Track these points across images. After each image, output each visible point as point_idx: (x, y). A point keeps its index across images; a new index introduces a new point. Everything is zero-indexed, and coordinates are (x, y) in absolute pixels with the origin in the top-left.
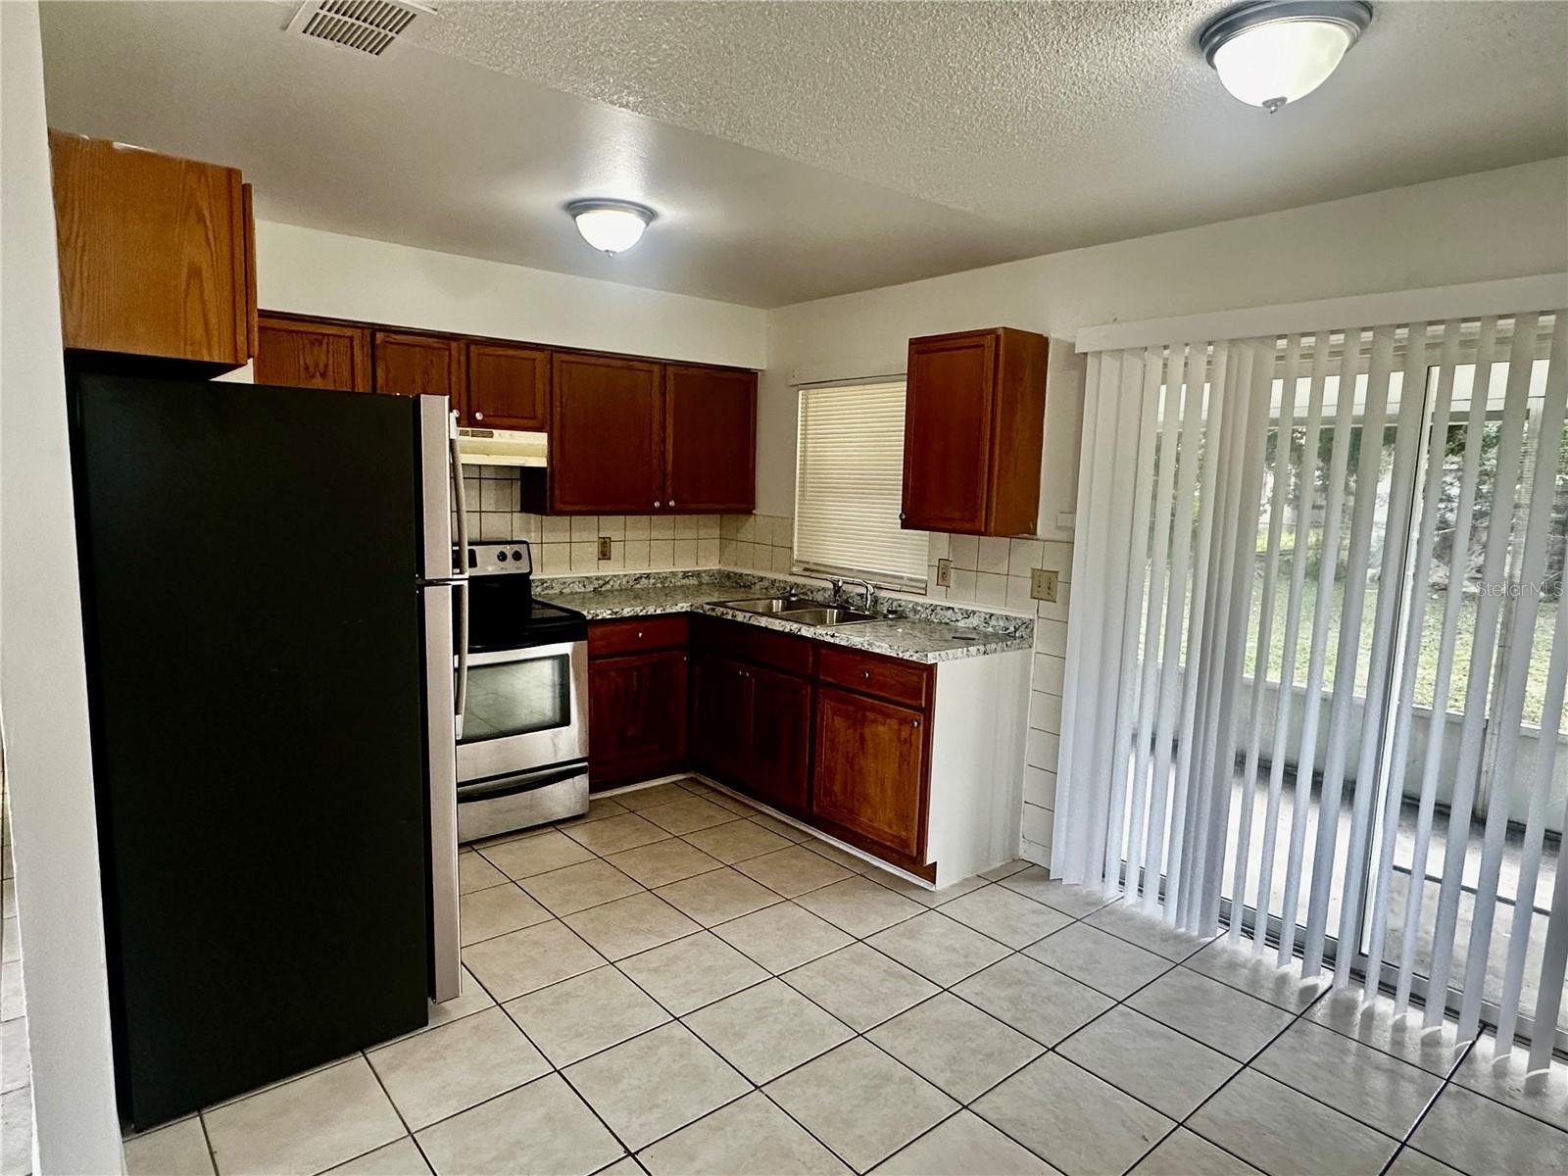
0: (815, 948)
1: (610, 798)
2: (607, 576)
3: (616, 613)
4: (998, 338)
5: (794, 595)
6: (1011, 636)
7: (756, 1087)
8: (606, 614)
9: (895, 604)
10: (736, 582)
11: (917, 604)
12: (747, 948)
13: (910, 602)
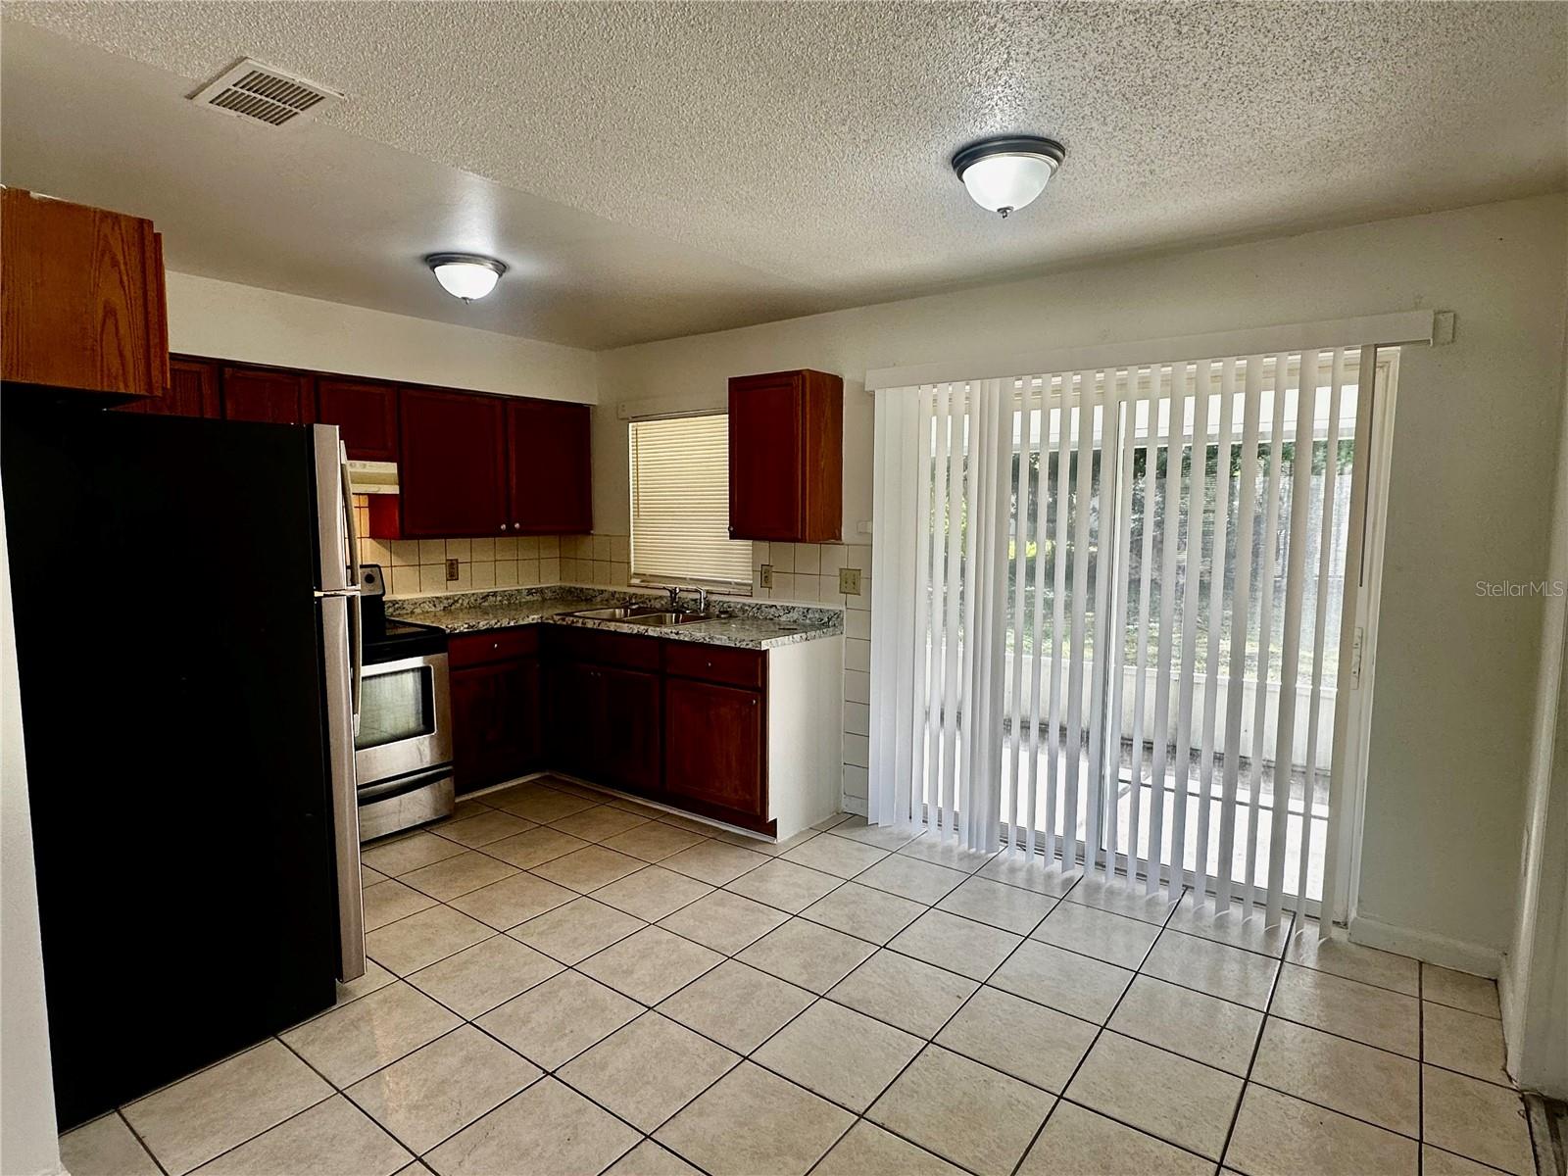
0: (682, 897)
1: (472, 799)
2: (456, 595)
3: (472, 627)
4: (804, 378)
5: (635, 604)
6: (826, 625)
7: (649, 1008)
8: (464, 628)
9: (725, 605)
10: (577, 597)
11: (744, 604)
12: (624, 906)
13: (738, 603)
